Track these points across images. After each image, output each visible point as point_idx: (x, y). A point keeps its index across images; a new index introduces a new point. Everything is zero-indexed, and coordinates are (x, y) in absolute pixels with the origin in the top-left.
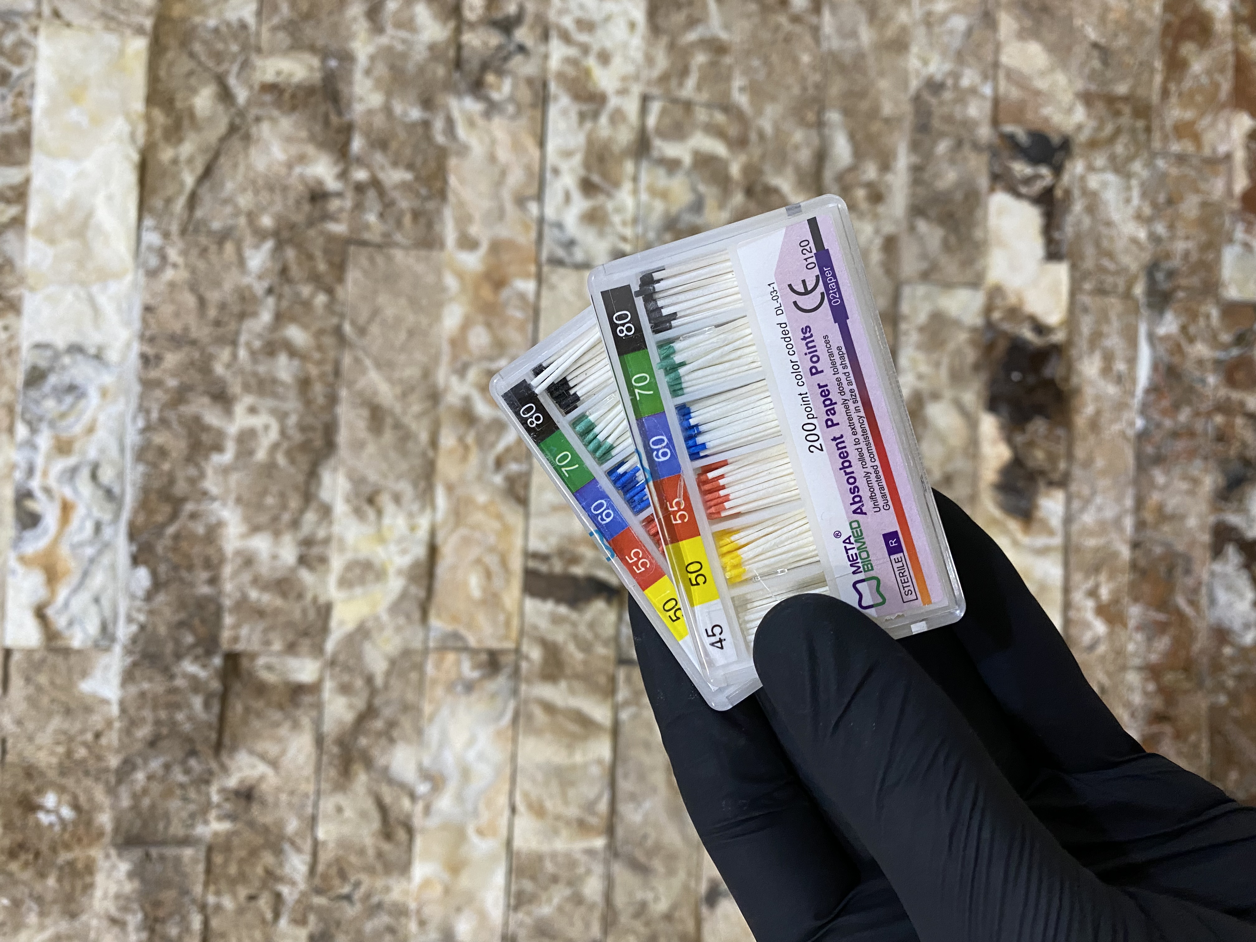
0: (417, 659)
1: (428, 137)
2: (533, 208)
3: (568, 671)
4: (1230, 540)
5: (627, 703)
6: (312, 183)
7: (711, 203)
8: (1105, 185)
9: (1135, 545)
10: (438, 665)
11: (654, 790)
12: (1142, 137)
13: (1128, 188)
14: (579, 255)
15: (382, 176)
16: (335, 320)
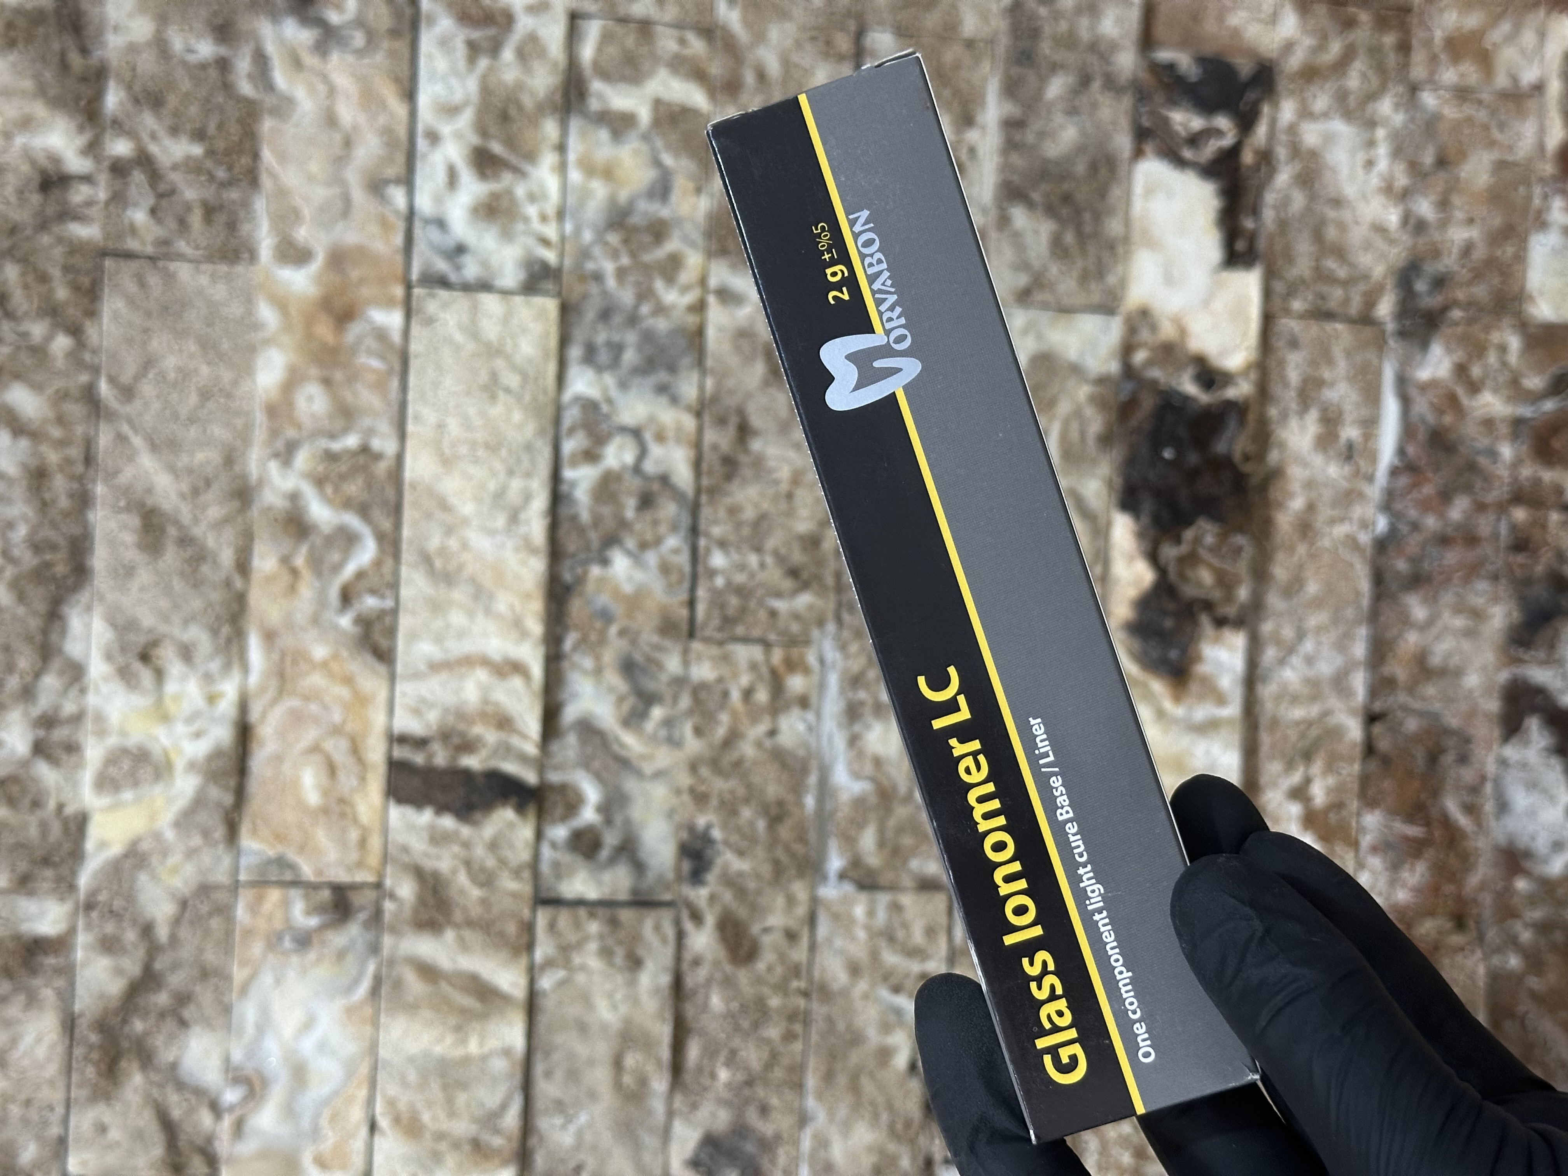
0: (220, 897)
1: (227, 87)
2: (398, 196)
3: (458, 916)
4: (1534, 709)
5: (549, 964)
6: (42, 161)
7: (681, 184)
8: (1329, 139)
9: (1371, 718)
10: (254, 909)
11: (593, 1095)
12: (1392, 60)
13: (1371, 144)
14: (471, 270)
15: (153, 149)
16: (84, 378)
